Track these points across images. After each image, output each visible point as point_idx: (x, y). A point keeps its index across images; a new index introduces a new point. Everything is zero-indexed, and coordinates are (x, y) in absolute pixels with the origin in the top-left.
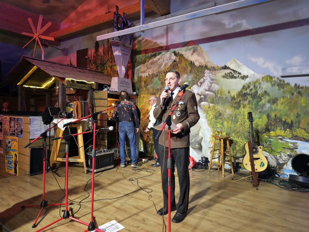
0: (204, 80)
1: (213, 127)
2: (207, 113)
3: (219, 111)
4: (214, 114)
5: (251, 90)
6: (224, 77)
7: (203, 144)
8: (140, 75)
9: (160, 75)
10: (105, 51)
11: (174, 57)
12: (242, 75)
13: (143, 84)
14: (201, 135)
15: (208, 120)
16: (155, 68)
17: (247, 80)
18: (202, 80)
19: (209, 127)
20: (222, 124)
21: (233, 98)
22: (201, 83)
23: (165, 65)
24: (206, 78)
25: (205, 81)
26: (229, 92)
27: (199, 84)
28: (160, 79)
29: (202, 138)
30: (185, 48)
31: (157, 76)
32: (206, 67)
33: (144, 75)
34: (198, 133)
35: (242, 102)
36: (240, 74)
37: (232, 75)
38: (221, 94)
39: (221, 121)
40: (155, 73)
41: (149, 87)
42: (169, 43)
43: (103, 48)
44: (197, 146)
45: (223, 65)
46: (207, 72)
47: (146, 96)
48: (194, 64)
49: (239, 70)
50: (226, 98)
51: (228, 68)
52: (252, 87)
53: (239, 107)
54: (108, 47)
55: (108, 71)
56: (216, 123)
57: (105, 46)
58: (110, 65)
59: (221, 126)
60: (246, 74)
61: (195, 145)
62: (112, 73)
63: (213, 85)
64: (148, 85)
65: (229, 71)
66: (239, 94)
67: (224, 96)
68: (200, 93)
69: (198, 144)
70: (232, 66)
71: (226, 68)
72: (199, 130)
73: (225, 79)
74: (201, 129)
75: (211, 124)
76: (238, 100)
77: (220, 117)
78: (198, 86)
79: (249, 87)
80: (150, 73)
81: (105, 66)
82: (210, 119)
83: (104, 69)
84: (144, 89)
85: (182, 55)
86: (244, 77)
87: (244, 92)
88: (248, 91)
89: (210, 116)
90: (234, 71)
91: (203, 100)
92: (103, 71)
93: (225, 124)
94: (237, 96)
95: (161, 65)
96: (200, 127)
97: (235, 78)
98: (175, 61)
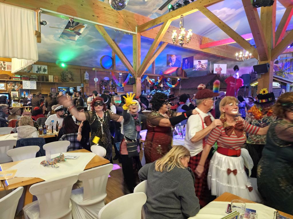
10: (283, 65)
43: (282, 63)
54: (286, 63)
55: (285, 76)
57: (283, 62)
58: (288, 72)
62: (289, 76)
81: (283, 73)
83: (282, 74)
92: (281, 76)
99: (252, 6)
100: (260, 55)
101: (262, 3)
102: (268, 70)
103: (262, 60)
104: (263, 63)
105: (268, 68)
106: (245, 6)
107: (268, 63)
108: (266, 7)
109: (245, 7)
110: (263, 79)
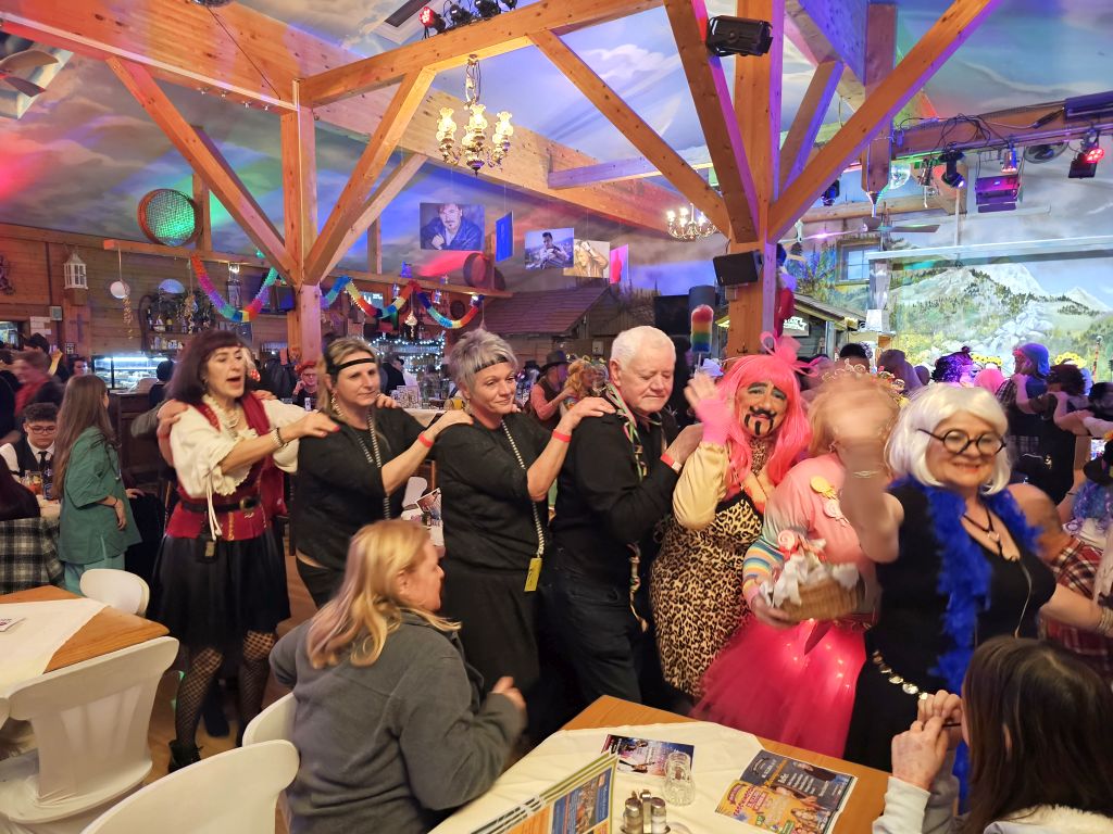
0: (1027, 315)
5: (1104, 330)
6: (1061, 311)
8: (899, 302)
9: (942, 305)
10: (816, 259)
11: (972, 279)
12: (1091, 308)
13: (905, 317)
16: (933, 293)
17: (1098, 317)
18: (1022, 315)
21: (1075, 342)
22: (1022, 319)
23: (954, 290)
24: (1031, 312)
25: (1029, 316)
26: (1069, 333)
27: (1018, 320)
28: (941, 311)
30: (994, 266)
31: (937, 305)
32: (1031, 296)
33: (906, 303)
35: (1088, 347)
36: (1086, 308)
37: (1075, 310)
38: (1055, 335)
40: (933, 301)
41: (919, 322)
42: (962, 257)
45: (1061, 295)
46: (1031, 302)
47: (912, 336)
48: (1009, 291)
49: (1086, 304)
50: (1064, 341)
51: (1068, 300)
52: (1104, 327)
53: (1085, 353)
55: (823, 295)
58: (829, 283)
60: (1096, 310)
62: (833, 298)
63: (1042, 322)
64: (915, 319)
65: (1069, 304)
66: (1085, 335)
67: (1061, 339)
68: (1019, 334)
70: (1075, 296)
71: (1064, 299)
73: (1064, 315)
76: (1083, 344)
78: (1017, 323)
79: (1100, 326)
80: (923, 301)
81: (817, 285)
83: (813, 290)
84: (909, 325)
85: (988, 277)
86: (1092, 314)
87: (1093, 332)
88: (1099, 331)
90: (1078, 304)
92: (812, 294)
94: (1082, 338)
95: (945, 289)
97: (1080, 313)
98: (973, 285)
99: (703, 49)
100: (732, 221)
101: (734, 41)
102: (759, 271)
103: (740, 238)
104: (744, 248)
105: (758, 267)
106: (683, 48)
107: (758, 250)
108: (749, 56)
109: (681, 49)
110: (744, 303)
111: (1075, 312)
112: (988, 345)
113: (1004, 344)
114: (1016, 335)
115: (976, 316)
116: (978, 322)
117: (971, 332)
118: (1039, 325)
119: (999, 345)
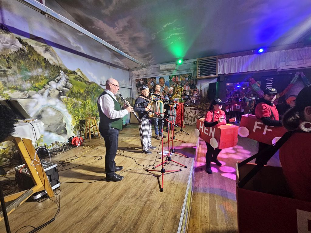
0: (60, 78)
1: (72, 114)
2: (67, 105)
3: (75, 102)
4: (72, 105)
6: (75, 79)
7: (67, 128)
11: (19, 45)
14: (64, 121)
15: (69, 109)
18: (58, 78)
19: (70, 115)
20: (78, 111)
21: (82, 94)
22: (58, 80)
24: (62, 77)
25: (62, 79)
29: (66, 124)
30: (34, 41)
32: (61, 68)
34: (61, 121)
36: (83, 79)
39: (77, 109)
42: (8, 24)
44: (63, 131)
45: (73, 71)
48: (48, 61)
51: (77, 74)
56: (74, 110)
59: (78, 112)
60: (87, 80)
61: (61, 131)
65: (77, 76)
66: (85, 91)
69: (63, 130)
70: (79, 73)
71: (75, 73)
72: (63, 118)
73: (76, 81)
74: (64, 117)
75: (71, 112)
76: (85, 95)
77: (76, 106)
78: (56, 82)
82: (69, 108)
85: (31, 47)
86: (86, 82)
87: (87, 90)
89: (69, 106)
90: (80, 77)
91: (62, 94)
93: (80, 110)
94: (84, 93)
96: (63, 116)
98: (22, 50)
111: (80, 80)
112: (42, 94)
113: (52, 94)
114: (57, 89)
115: (30, 74)
116: (32, 78)
117: (28, 85)
118: (67, 84)
119: (49, 95)
